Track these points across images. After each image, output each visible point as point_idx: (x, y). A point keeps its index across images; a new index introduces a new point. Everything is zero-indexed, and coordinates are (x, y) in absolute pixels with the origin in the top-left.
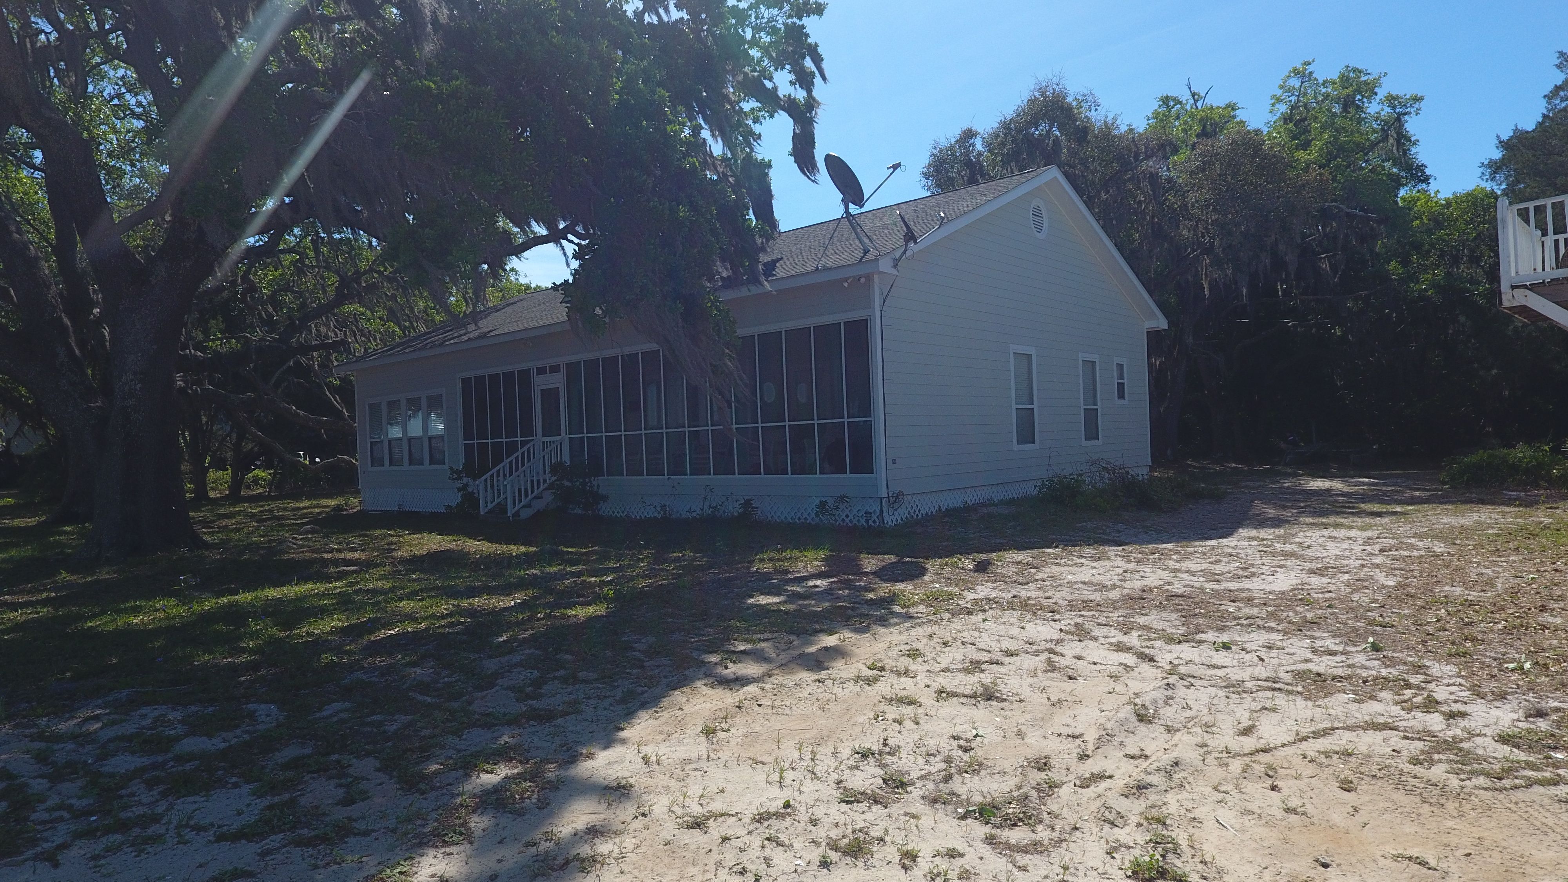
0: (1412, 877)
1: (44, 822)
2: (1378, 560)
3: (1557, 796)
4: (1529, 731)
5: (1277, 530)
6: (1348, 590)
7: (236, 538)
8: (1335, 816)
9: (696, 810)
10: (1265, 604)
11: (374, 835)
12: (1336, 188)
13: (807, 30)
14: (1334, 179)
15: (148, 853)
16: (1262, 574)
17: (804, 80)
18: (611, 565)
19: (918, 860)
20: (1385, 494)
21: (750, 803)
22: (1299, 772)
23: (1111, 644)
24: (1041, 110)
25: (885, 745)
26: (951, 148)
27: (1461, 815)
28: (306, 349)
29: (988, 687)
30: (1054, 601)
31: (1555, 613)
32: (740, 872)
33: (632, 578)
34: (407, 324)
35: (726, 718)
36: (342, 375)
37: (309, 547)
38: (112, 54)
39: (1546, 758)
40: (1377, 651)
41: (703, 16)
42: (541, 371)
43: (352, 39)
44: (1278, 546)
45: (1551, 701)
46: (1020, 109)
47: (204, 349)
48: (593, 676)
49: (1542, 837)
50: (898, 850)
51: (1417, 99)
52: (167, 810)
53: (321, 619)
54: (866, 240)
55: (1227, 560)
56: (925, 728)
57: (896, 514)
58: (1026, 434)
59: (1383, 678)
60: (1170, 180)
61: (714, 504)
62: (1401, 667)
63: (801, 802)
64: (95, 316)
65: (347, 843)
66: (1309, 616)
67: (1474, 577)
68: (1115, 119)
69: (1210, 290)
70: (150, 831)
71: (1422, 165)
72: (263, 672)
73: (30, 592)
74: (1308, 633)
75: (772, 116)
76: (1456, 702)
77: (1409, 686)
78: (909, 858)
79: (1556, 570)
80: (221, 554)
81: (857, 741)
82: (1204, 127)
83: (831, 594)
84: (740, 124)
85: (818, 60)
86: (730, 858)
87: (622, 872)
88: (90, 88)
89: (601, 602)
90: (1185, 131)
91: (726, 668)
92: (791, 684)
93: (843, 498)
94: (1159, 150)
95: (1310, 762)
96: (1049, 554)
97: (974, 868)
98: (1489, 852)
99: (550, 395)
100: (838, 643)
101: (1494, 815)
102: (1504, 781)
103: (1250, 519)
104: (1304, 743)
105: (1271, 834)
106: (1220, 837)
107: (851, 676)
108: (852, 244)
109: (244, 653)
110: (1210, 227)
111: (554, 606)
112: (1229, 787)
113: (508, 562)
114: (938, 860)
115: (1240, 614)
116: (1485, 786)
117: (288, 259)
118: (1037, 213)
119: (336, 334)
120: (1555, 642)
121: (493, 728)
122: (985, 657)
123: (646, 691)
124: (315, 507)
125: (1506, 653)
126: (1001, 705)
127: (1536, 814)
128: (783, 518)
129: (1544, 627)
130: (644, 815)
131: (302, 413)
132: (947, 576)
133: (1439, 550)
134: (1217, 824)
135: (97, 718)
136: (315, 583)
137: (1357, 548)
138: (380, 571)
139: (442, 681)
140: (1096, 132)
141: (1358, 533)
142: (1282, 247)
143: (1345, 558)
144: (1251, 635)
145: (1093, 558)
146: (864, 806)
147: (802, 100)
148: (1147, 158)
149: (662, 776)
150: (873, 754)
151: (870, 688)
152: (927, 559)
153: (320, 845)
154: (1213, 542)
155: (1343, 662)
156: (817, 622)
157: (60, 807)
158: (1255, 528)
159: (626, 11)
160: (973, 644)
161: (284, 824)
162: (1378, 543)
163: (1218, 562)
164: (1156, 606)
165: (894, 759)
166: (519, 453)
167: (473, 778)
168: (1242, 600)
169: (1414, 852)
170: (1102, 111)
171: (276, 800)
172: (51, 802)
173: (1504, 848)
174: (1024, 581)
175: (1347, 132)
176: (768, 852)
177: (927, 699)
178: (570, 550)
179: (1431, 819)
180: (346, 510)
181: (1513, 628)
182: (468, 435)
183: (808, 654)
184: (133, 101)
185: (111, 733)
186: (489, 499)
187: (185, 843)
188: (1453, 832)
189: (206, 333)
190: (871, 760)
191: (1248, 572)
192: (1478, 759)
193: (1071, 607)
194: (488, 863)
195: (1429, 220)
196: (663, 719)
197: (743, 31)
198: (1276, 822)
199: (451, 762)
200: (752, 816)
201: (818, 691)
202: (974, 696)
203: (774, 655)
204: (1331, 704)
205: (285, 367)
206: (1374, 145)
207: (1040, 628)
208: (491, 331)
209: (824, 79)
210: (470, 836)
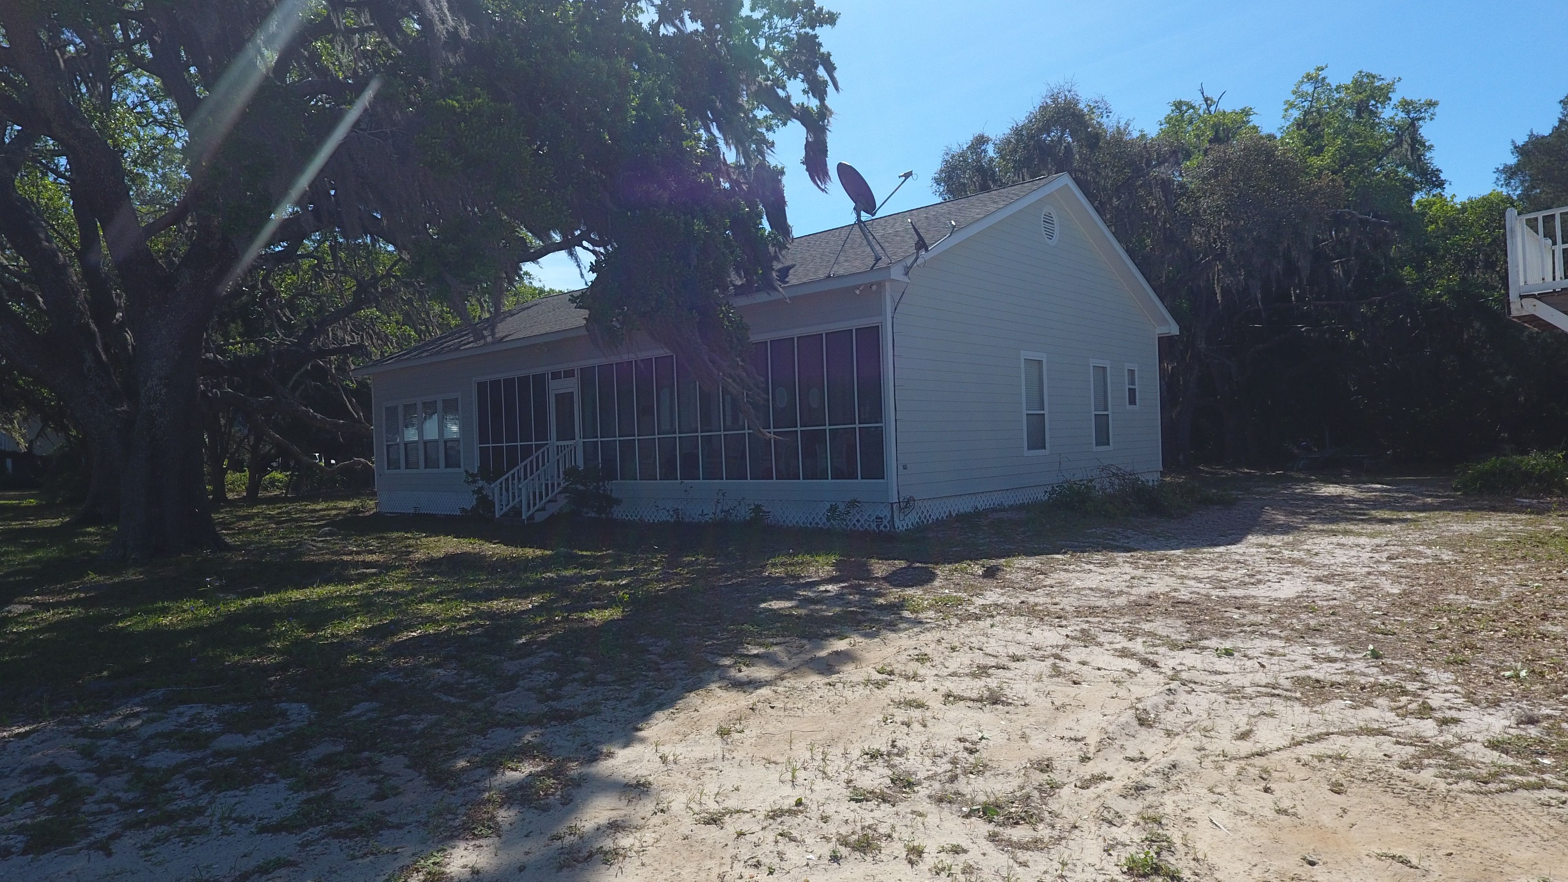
0: (1395, 875)
1: (94, 814)
2: (1385, 568)
3: (1540, 799)
4: (1519, 737)
5: (1286, 537)
6: (1353, 597)
7: (256, 539)
8: (1325, 817)
9: (712, 807)
10: (1269, 611)
11: (407, 828)
12: (1348, 193)
13: (820, 40)
14: (1347, 185)
15: (195, 843)
16: (1269, 581)
17: (817, 89)
18: (625, 569)
19: (924, 855)
20: (1396, 500)
21: (764, 801)
22: (1292, 775)
23: (1116, 650)
24: (1053, 116)
25: (894, 746)
26: (962, 154)
27: (1446, 817)
28: (323, 353)
29: (995, 691)
30: (1061, 607)
31: (1556, 622)
32: (755, 865)
33: (647, 582)
34: (423, 327)
35: (740, 719)
36: (359, 378)
37: (328, 549)
38: (136, 63)
39: (1533, 763)
40: (1377, 658)
41: (718, 26)
42: (556, 376)
43: (373, 52)
44: (1286, 553)
45: (1543, 708)
46: (1032, 116)
47: (223, 352)
48: (611, 678)
49: (1522, 838)
50: (905, 846)
51: (1432, 104)
52: (210, 803)
53: (345, 621)
54: (878, 248)
55: (1234, 567)
56: (933, 731)
57: (907, 519)
58: (1037, 440)
59: (1381, 685)
60: (1182, 186)
61: (726, 508)
62: (1399, 674)
63: (812, 800)
64: (117, 320)
65: (381, 835)
66: (1313, 623)
67: (1479, 585)
68: (1128, 124)
69: (1223, 297)
70: (194, 823)
71: (1437, 170)
72: (292, 671)
73: (59, 593)
74: (1310, 640)
75: (785, 124)
76: (1450, 708)
77: (1405, 693)
78: (915, 854)
79: (1561, 579)
80: (243, 555)
81: (866, 743)
82: (1217, 132)
83: (843, 599)
84: (753, 131)
85: (830, 68)
86: (745, 852)
87: (643, 865)
88: (114, 96)
89: (617, 606)
90: (1197, 136)
91: (740, 671)
92: (802, 687)
93: (853, 503)
94: (1170, 156)
95: (1303, 765)
96: (1058, 560)
97: (977, 863)
98: (1470, 852)
99: (564, 400)
100: (849, 647)
101: (1477, 818)
102: (1489, 785)
103: (1259, 526)
104: (1299, 747)
105: (1262, 834)
106: (1213, 836)
107: (861, 679)
108: (864, 252)
109: (272, 654)
110: (1222, 233)
111: (570, 609)
112: (1224, 789)
113: (526, 565)
114: (943, 856)
115: (1244, 621)
116: (1471, 789)
117: (306, 263)
118: (1048, 220)
119: (353, 337)
120: (1553, 651)
121: (517, 728)
122: (992, 662)
123: (663, 693)
124: (332, 509)
125: (1504, 661)
126: (1006, 708)
127: (1518, 816)
128: (794, 522)
129: (1544, 636)
130: (662, 811)
131: (319, 416)
132: (957, 581)
133: (1447, 558)
134: (1211, 824)
135: (136, 715)
136: (337, 585)
137: (1365, 556)
138: (399, 573)
139: (464, 682)
140: (1108, 138)
141: (1367, 540)
142: (1294, 253)
143: (1352, 565)
144: (1254, 642)
145: (1101, 564)
146: (872, 804)
147: (815, 109)
148: (1159, 164)
149: (679, 775)
150: (881, 755)
151: (879, 692)
152: (937, 564)
153: (356, 837)
154: (1221, 549)
155: (1342, 668)
156: (828, 627)
157: (108, 800)
158: (1264, 535)
159: (641, 24)
160: (981, 649)
161: (322, 817)
162: (1386, 550)
163: (1225, 569)
164: (1162, 613)
165: (903, 760)
166: (534, 457)
167: (499, 775)
168: (1247, 607)
169: (1398, 852)
170: (1114, 118)
171: (312, 794)
172: (101, 794)
173: (1485, 848)
174: (1032, 587)
175: (1360, 137)
176: (781, 847)
177: (935, 702)
178: (584, 553)
179: (1417, 820)
180: (362, 512)
181: (1513, 636)
182: (483, 439)
183: (820, 658)
184: (155, 109)
185: (149, 730)
186: (504, 503)
187: (228, 835)
188: (1437, 833)
189: (226, 336)
190: (880, 760)
191: (1255, 579)
192: (1467, 764)
193: (1078, 613)
194: (516, 854)
195: (1444, 225)
196: (680, 720)
197: (757, 41)
198: (1267, 822)
199: (478, 759)
200: (766, 813)
201: (830, 694)
202: (980, 700)
203: (786, 659)
204: (1327, 710)
205: (302, 370)
206: (1388, 150)
207: (1047, 634)
208: (506, 336)
209: (837, 88)
210: (498, 830)
